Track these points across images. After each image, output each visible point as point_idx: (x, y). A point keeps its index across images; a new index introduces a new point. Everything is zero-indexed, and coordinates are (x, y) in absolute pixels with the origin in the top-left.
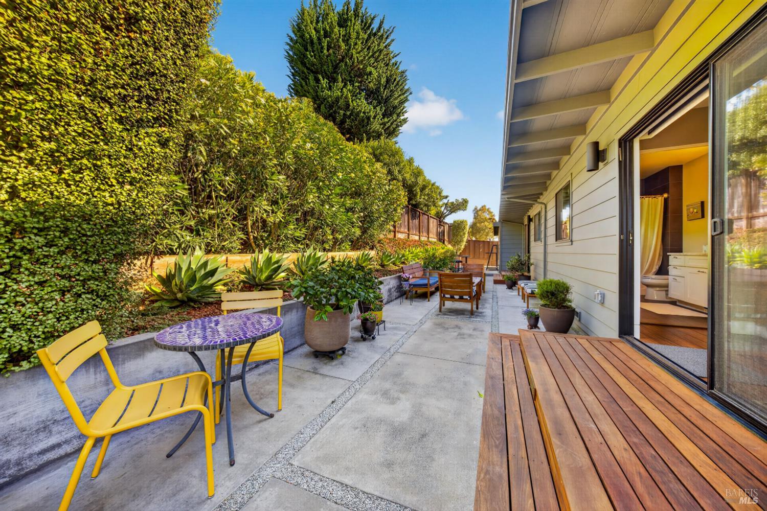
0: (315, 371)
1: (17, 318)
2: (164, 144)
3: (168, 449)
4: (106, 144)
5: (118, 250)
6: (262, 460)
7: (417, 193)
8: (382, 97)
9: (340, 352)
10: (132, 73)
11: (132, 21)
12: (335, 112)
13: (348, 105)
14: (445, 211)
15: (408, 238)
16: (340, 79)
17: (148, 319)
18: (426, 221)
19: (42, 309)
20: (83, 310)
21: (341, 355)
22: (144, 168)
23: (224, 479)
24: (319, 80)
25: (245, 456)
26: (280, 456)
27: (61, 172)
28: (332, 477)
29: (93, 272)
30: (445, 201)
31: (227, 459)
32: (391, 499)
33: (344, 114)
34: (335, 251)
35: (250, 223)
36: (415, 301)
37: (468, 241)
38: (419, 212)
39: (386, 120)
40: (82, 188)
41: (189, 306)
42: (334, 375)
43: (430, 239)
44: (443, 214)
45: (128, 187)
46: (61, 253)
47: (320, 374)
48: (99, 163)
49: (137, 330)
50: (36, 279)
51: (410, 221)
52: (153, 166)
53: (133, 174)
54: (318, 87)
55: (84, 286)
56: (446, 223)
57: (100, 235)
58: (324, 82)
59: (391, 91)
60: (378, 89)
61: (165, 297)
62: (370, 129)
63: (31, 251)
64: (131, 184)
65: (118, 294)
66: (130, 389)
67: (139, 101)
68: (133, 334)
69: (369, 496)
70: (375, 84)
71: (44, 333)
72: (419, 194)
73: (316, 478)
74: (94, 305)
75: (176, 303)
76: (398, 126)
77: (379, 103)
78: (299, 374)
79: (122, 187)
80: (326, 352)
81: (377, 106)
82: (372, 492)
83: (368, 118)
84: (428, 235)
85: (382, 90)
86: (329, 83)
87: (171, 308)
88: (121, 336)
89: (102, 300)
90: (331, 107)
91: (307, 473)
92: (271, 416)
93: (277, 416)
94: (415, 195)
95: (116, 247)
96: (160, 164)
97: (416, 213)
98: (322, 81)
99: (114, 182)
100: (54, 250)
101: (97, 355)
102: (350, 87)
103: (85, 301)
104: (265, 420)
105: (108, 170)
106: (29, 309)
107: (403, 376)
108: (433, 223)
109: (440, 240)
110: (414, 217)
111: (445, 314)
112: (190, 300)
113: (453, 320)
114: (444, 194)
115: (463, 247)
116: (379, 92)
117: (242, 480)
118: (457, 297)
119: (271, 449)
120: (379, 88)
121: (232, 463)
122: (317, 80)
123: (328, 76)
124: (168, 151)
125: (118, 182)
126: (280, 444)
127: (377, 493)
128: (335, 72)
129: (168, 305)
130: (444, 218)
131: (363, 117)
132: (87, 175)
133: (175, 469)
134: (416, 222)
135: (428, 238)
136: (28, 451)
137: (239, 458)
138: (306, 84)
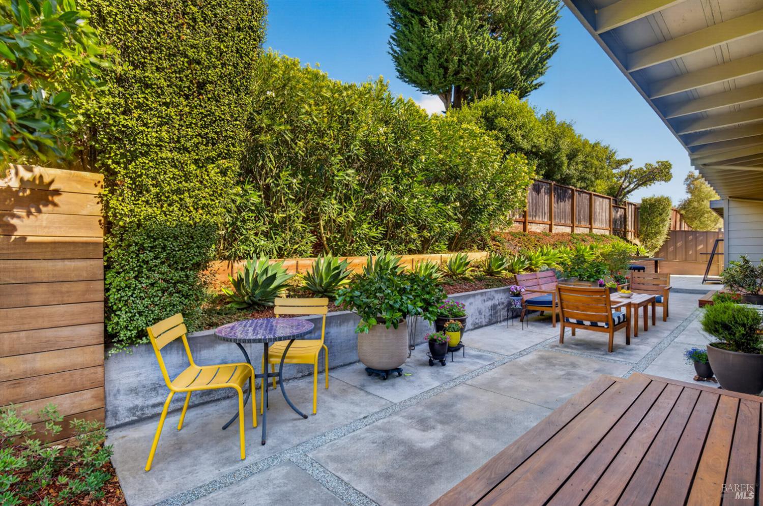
0: (362, 388)
1: (141, 308)
2: (224, 173)
3: (224, 423)
4: (186, 182)
5: (194, 261)
6: (285, 446)
7: (562, 163)
8: (515, 24)
9: (396, 373)
10: (201, 125)
11: (201, 86)
12: (447, 61)
13: (464, 48)
14: (626, 184)
15: (551, 230)
16: (453, 16)
17: (221, 317)
18: (587, 202)
19: (152, 302)
20: (174, 305)
21: (397, 376)
22: (210, 196)
23: (255, 452)
24: (426, 23)
25: (275, 441)
26: (301, 448)
27: (162, 206)
28: (333, 472)
29: (180, 277)
30: (625, 168)
31: (260, 440)
32: (374, 499)
33: (460, 61)
34: (427, 253)
35: (322, 223)
36: (533, 325)
37: (673, 233)
38: (572, 190)
39: (522, 55)
40: (173, 216)
41: (255, 309)
42: (378, 394)
43: (595, 231)
44: (621, 189)
45: (201, 211)
46: (163, 263)
47: (366, 392)
48: (182, 196)
49: (212, 326)
50: (150, 282)
51: (554, 205)
52: (217, 192)
53: (203, 201)
54: (424, 31)
55: (174, 287)
56: (631, 204)
57: (183, 250)
58: (432, 24)
59: (531, 11)
60: (509, 15)
61: (236, 299)
62: (498, 74)
63: (147, 263)
64: (203, 208)
65: (196, 294)
66: (199, 368)
67: (206, 145)
68: (209, 329)
69: (356, 492)
70: (504, 9)
71: (153, 319)
72: (566, 164)
73: (321, 470)
74: (181, 302)
75: (244, 306)
76: (542, 60)
77: (512, 34)
78: (345, 388)
79: (197, 211)
80: (379, 370)
81: (508, 39)
82: (362, 491)
83: (495, 59)
84: (590, 223)
85: (515, 13)
86: (438, 24)
87: (238, 309)
88: (200, 328)
89: (186, 298)
90: (441, 54)
91: (315, 464)
92: (306, 417)
93: (310, 418)
94: (560, 166)
95: (193, 258)
96: (222, 190)
97: (566, 192)
98: (429, 24)
99: (192, 208)
100: (158, 261)
101: (179, 339)
102: (466, 21)
103: (176, 298)
104: (299, 419)
105: (187, 200)
106: (146, 302)
107: (454, 408)
108: (602, 207)
109: (615, 232)
110: (560, 198)
111: (567, 347)
112: (255, 303)
113: (573, 355)
114: (619, 157)
115: (661, 243)
116: (510, 17)
117: (266, 456)
118: (587, 323)
119: (295, 440)
120: (511, 12)
121: (263, 444)
122: (423, 23)
123: (438, 15)
124: (227, 178)
125: (194, 209)
126: (304, 439)
127: (365, 493)
128: (446, 7)
129: (237, 306)
130: (624, 196)
131: (487, 58)
132: (175, 208)
133: (226, 438)
134: (566, 205)
135: (591, 229)
136: (147, 403)
137: (270, 442)
138: (410, 32)
